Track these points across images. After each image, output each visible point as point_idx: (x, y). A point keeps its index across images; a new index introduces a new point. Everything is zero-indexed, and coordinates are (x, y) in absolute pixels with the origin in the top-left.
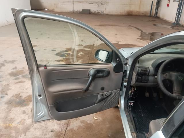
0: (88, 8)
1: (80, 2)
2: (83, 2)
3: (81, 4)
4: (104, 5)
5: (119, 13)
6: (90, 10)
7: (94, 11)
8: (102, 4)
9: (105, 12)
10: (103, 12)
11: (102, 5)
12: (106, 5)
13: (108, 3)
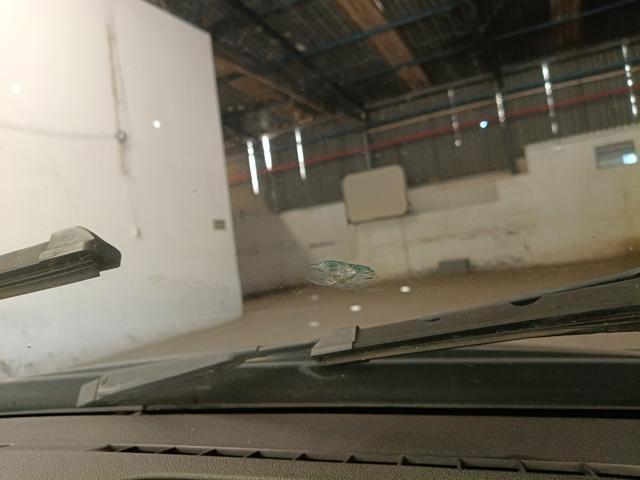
0: (462, 257)
1: (429, 240)
2: (438, 238)
3: (432, 245)
4: (519, 233)
5: (588, 255)
6: (467, 262)
7: (483, 260)
8: (511, 233)
10: (521, 259)
11: (514, 236)
13: (533, 225)
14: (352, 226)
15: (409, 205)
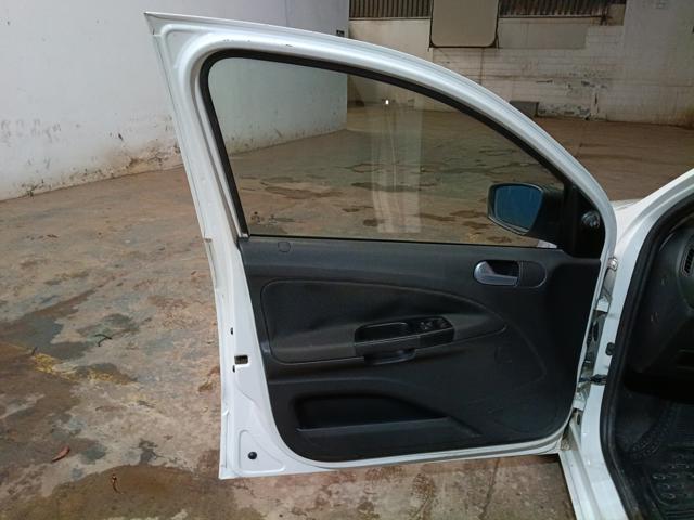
0: (533, 99)
1: (506, 77)
2: (514, 77)
3: (507, 83)
4: (594, 86)
5: (653, 119)
6: (537, 104)
7: (552, 106)
8: (586, 84)
9: (593, 113)
10: (588, 111)
11: (587, 88)
12: (603, 87)
13: (610, 79)
15: (497, 37)
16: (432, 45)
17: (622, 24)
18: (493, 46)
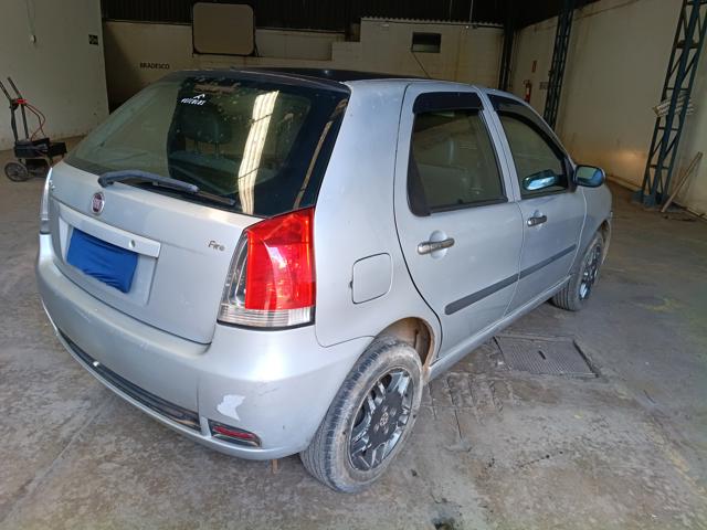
14: (195, 55)
15: (255, 46)
16: (195, 51)
17: (358, 40)
18: (253, 55)
